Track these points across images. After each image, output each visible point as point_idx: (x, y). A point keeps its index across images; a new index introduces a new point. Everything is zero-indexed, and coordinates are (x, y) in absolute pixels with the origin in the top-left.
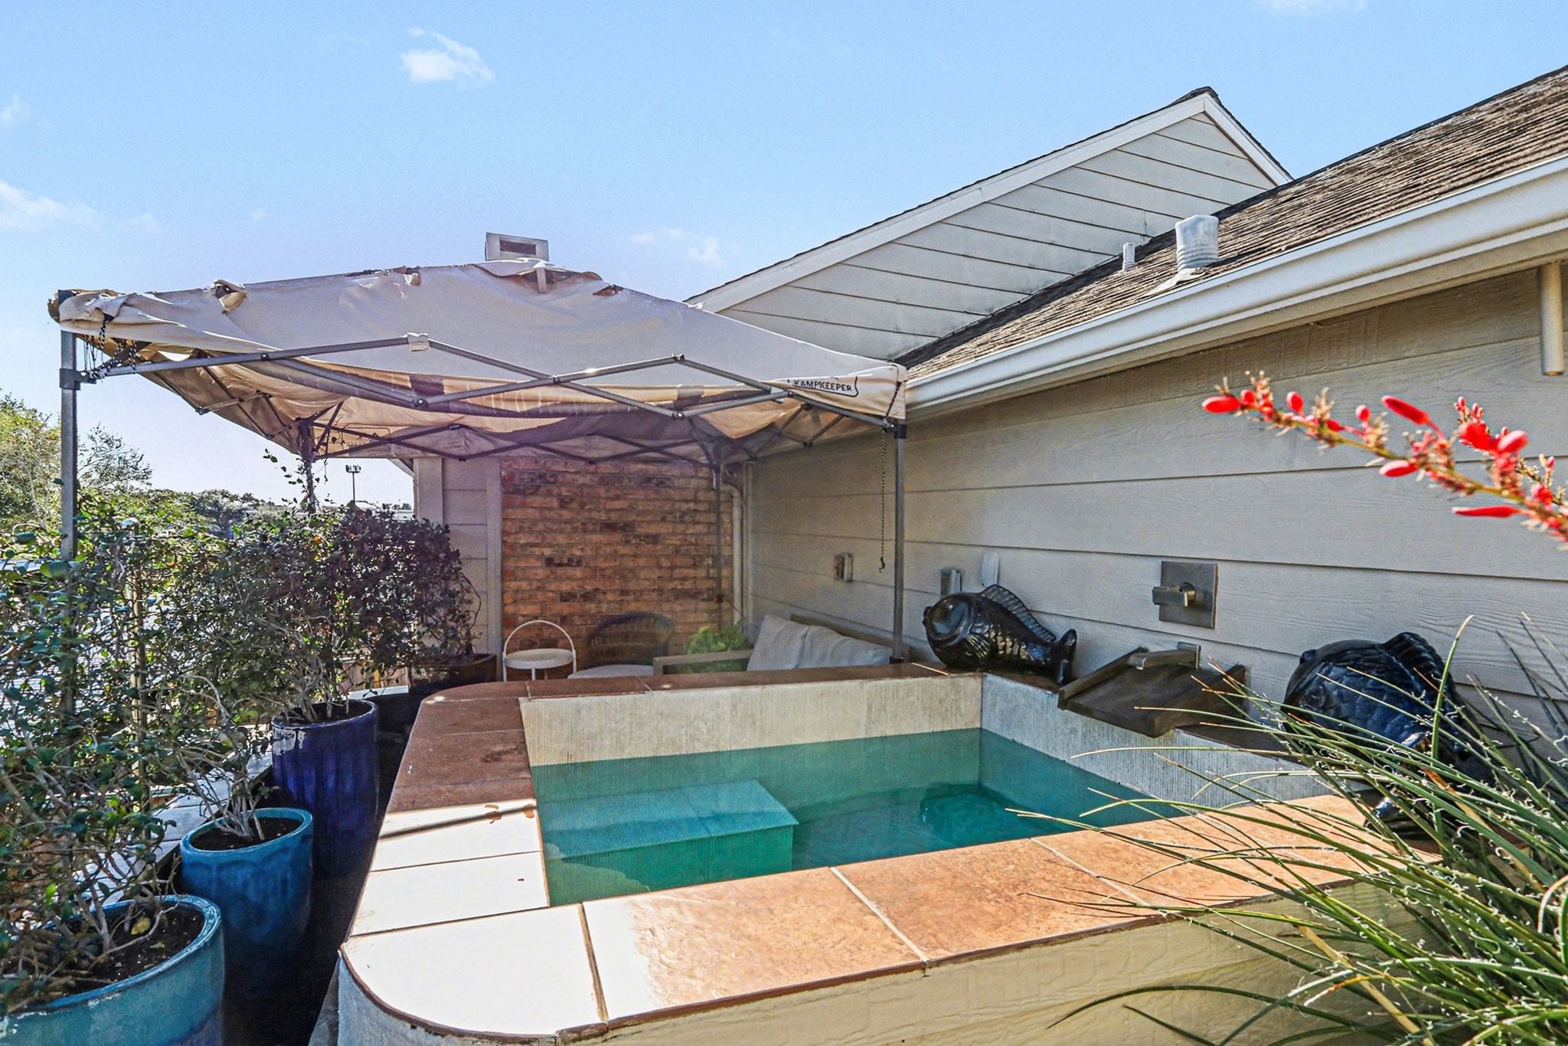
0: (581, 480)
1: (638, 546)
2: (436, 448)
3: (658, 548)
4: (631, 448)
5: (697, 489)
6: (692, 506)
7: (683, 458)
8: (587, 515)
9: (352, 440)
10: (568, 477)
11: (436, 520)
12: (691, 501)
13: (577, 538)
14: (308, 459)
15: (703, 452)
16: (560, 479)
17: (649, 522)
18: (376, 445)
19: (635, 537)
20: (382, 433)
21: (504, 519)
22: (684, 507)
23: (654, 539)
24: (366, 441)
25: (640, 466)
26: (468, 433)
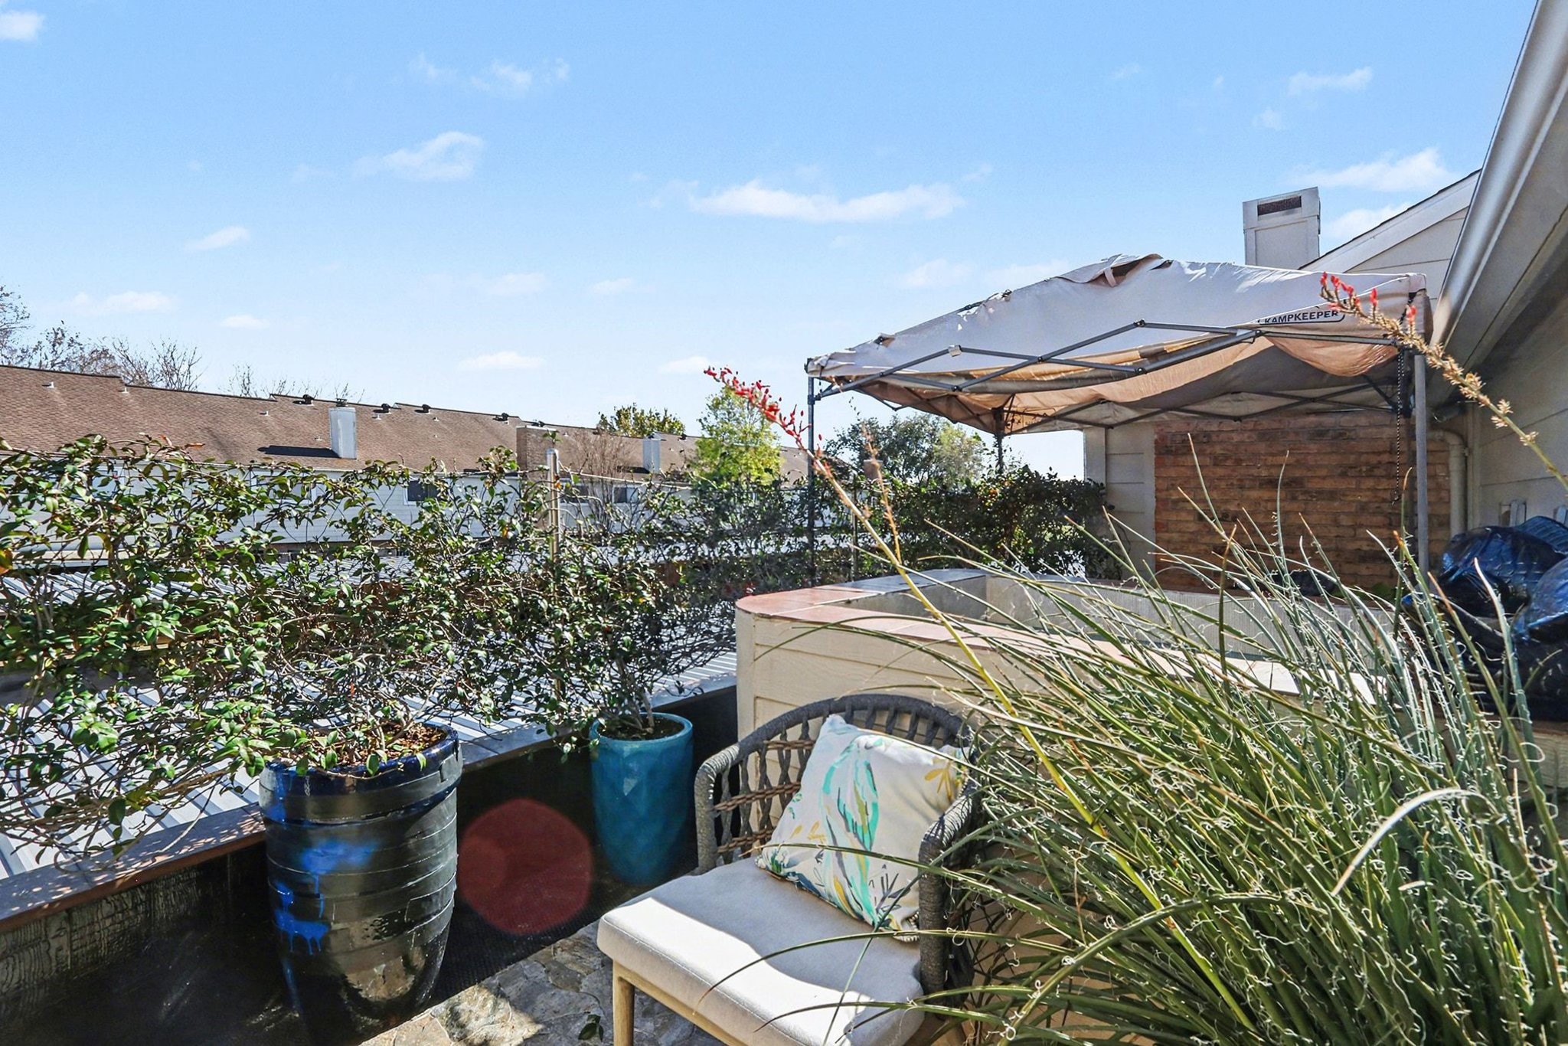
0: (1236, 438)
1: (1306, 502)
2: (1089, 420)
3: (1336, 504)
4: (1284, 402)
5: (1392, 440)
6: (1385, 458)
7: (1358, 405)
8: (1242, 471)
9: (1030, 420)
10: (1223, 436)
11: (1100, 478)
12: (1385, 452)
13: (1234, 493)
14: (999, 437)
15: (1382, 398)
16: (1214, 438)
17: (1324, 478)
18: (1048, 422)
19: (1305, 493)
20: (1050, 413)
21: (1157, 478)
22: (1374, 460)
23: (1332, 495)
24: (1039, 419)
25: (1313, 419)
26: (1116, 406)
